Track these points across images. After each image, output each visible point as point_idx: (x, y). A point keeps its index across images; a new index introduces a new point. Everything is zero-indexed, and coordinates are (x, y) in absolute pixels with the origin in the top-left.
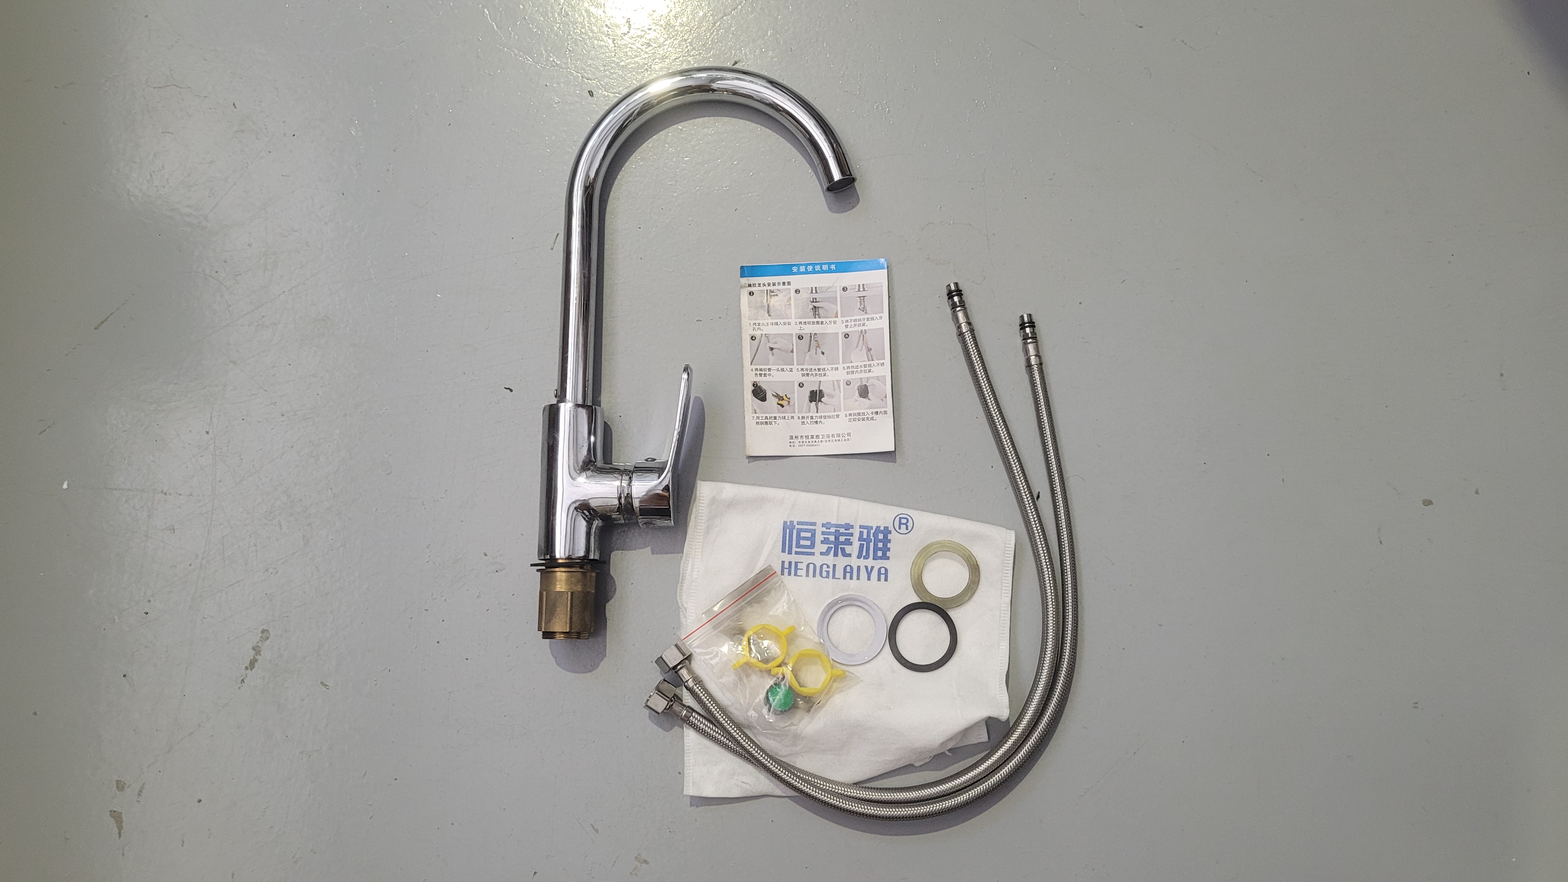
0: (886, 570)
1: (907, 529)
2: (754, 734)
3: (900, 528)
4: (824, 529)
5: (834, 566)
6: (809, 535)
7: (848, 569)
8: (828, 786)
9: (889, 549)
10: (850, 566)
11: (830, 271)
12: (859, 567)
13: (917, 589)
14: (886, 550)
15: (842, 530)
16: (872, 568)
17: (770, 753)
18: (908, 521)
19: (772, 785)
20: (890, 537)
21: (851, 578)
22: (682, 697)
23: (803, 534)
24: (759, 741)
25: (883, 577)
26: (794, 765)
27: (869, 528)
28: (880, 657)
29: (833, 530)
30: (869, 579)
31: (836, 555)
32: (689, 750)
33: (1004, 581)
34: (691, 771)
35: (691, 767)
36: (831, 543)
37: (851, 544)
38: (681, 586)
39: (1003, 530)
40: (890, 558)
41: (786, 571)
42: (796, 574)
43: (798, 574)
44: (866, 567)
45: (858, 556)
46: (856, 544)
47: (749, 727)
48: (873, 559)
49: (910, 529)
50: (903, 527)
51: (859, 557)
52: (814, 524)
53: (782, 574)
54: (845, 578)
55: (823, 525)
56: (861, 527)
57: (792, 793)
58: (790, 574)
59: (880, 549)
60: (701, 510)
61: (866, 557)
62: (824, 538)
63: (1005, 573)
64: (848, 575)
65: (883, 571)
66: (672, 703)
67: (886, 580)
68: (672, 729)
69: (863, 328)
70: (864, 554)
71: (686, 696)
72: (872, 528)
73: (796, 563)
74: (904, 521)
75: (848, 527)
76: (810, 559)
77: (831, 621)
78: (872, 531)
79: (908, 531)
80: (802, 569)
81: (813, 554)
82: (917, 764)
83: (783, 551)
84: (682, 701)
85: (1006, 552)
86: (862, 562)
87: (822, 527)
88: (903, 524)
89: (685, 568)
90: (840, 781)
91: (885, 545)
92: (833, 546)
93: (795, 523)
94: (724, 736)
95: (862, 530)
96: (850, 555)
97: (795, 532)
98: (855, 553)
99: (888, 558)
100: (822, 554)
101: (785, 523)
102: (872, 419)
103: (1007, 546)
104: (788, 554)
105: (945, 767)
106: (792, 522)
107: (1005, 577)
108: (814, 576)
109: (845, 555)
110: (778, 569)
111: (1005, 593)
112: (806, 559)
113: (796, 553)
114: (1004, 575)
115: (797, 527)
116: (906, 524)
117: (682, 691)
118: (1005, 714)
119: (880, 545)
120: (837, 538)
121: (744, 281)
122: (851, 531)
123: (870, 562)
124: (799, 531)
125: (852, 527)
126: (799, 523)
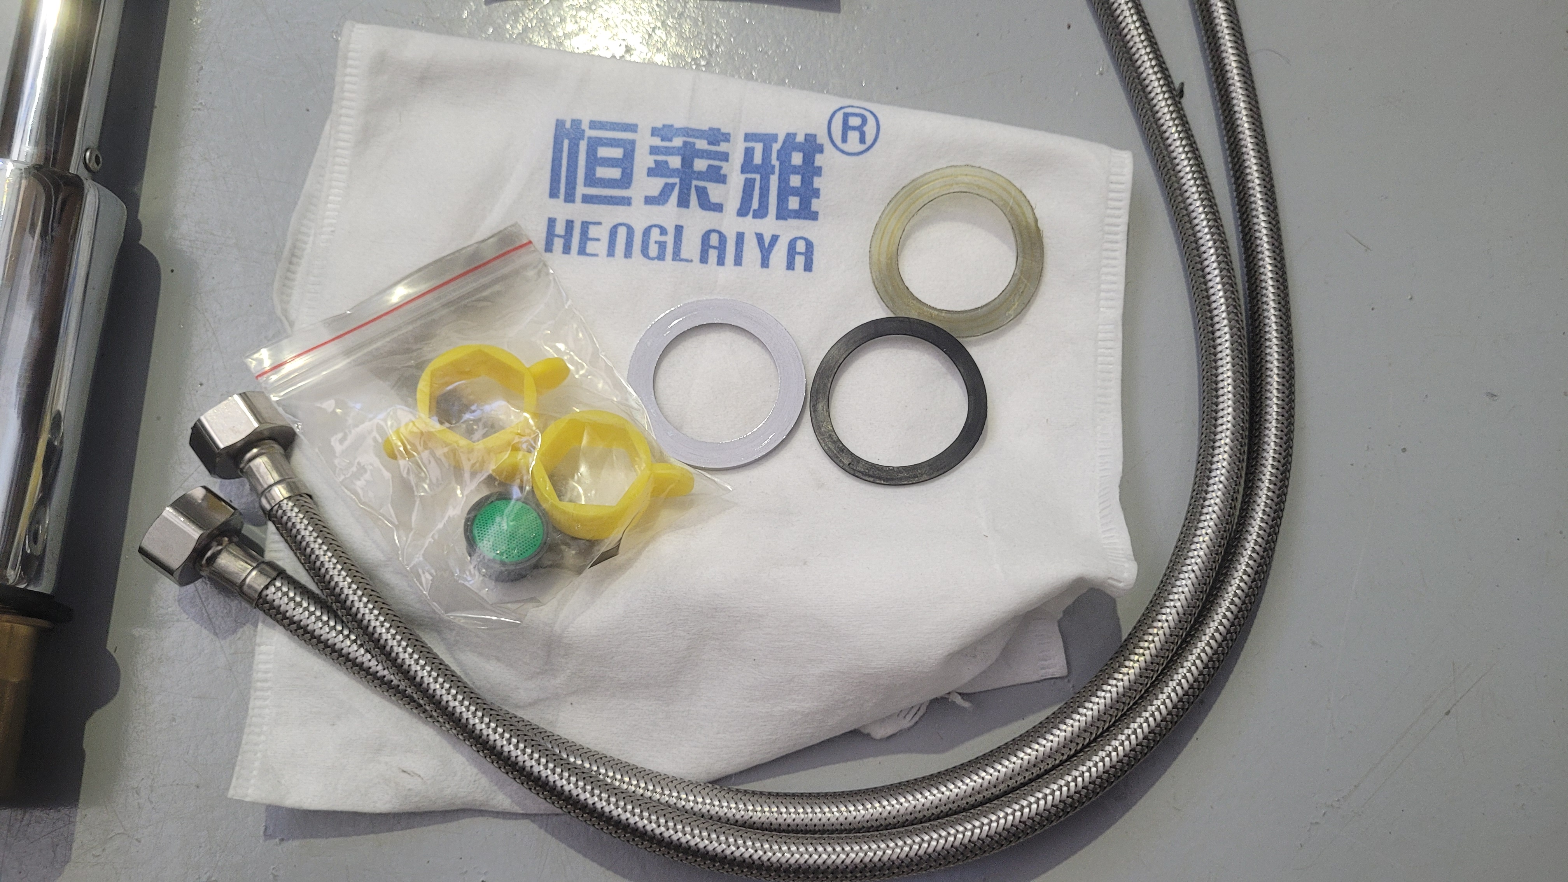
0: (809, 245)
1: (862, 140)
2: (450, 648)
3: (844, 140)
4: (657, 142)
5: (679, 229)
6: (617, 153)
7: (714, 239)
8: (630, 784)
9: (816, 193)
10: (719, 233)
12: (740, 237)
13: (886, 291)
14: (808, 193)
15: (701, 144)
16: (775, 239)
18: (864, 121)
19: (484, 781)
20: (819, 160)
21: (721, 262)
23: (604, 152)
24: (460, 664)
25: (800, 261)
26: (549, 728)
27: (767, 140)
28: (786, 454)
29: (678, 142)
30: (765, 263)
31: (683, 202)
32: (266, 681)
33: (1105, 270)
36: (672, 173)
37: (721, 179)
39: (1104, 149)
40: (820, 216)
41: (558, 243)
42: (582, 251)
43: (588, 251)
44: (760, 237)
45: (739, 210)
46: (736, 179)
47: (437, 625)
48: (777, 219)
49: (869, 139)
50: (853, 136)
51: (743, 212)
52: (632, 128)
53: (549, 248)
54: (704, 259)
55: (655, 132)
56: (748, 137)
57: (538, 804)
58: (567, 249)
59: (795, 192)
60: (349, 83)
61: (761, 213)
62: (655, 161)
63: (1106, 250)
64: (713, 254)
65: (801, 246)
66: (220, 548)
67: (808, 267)
68: (234, 631)
70: (755, 205)
72: (774, 138)
73: (585, 225)
74: (855, 122)
75: (716, 136)
76: (619, 214)
77: (665, 364)
78: (776, 147)
79: (863, 147)
80: (598, 240)
81: (626, 202)
83: (554, 194)
85: (1112, 195)
86: (750, 226)
87: (652, 135)
88: (854, 128)
89: (303, 229)
90: (671, 774)
91: (807, 181)
92: (677, 180)
93: (585, 126)
95: (751, 144)
96: (718, 208)
97: (583, 146)
98: (733, 202)
99: (814, 216)
100: (649, 200)
101: (560, 124)
103: (1113, 178)
104: (566, 201)
106: (576, 123)
107: (1108, 258)
108: (628, 254)
109: (706, 204)
110: (537, 233)
111: (1106, 299)
112: (609, 215)
113: (587, 199)
114: (1105, 254)
115: (590, 133)
116: (860, 129)
119: (795, 181)
120: (687, 163)
122: (723, 147)
123: (769, 225)
124: (594, 144)
125: (726, 138)
126: (594, 125)
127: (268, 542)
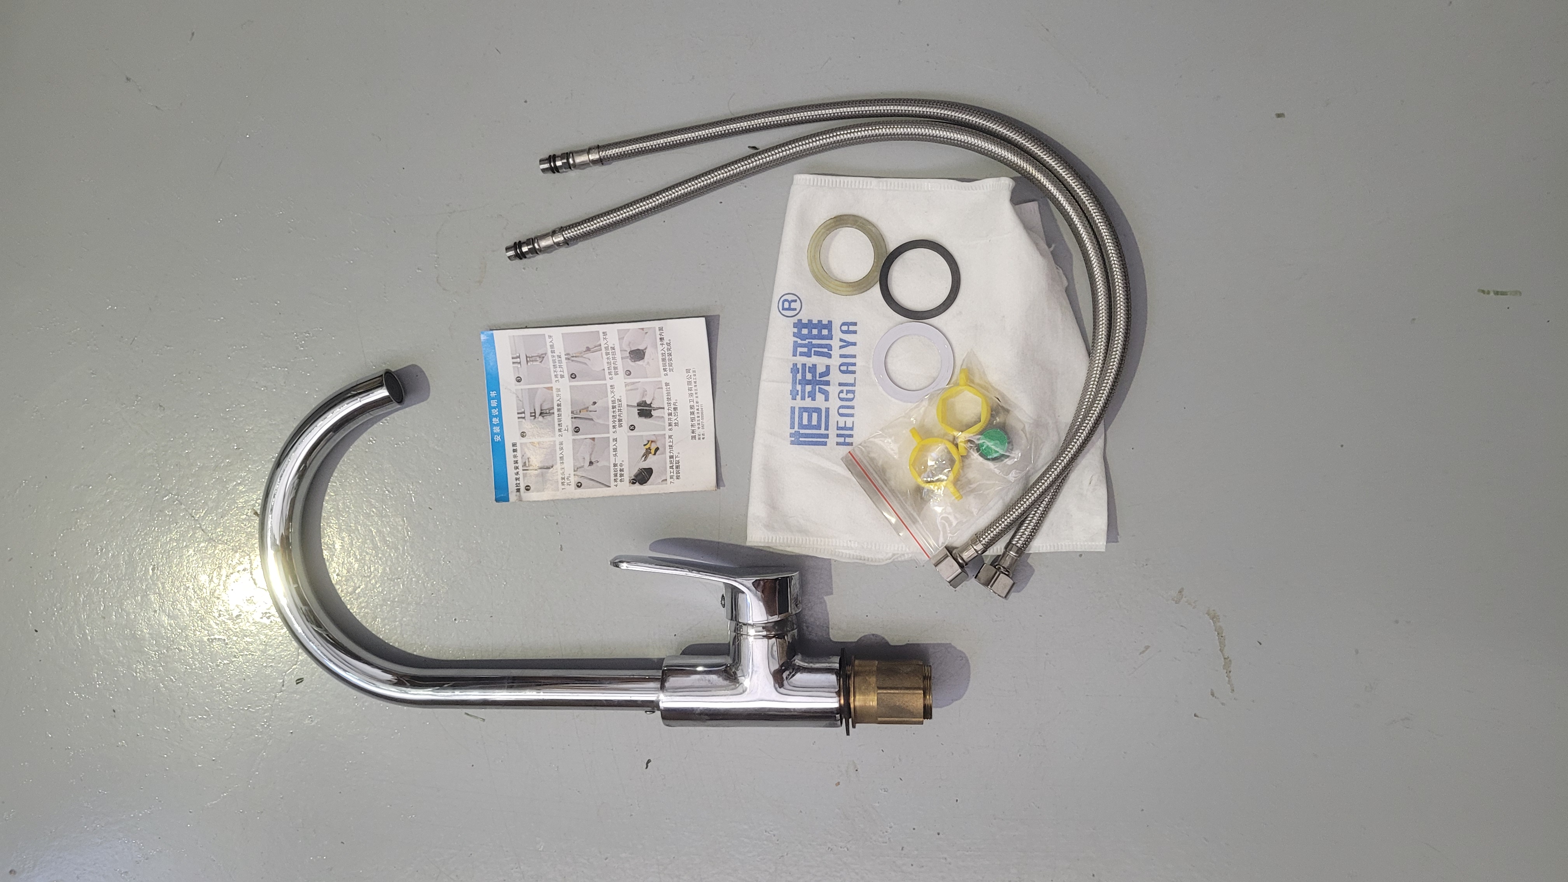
0: (844, 324)
1: (795, 301)
2: (1036, 471)
3: (795, 309)
4: (799, 397)
5: (840, 384)
6: (805, 415)
7: (844, 368)
8: (1093, 387)
9: (820, 322)
10: (840, 366)
11: (498, 398)
12: (841, 356)
13: (864, 287)
14: (820, 325)
15: (799, 376)
16: (841, 340)
17: (1056, 453)
18: (786, 300)
19: (1093, 450)
20: (805, 321)
21: (854, 364)
22: (994, 556)
23: (805, 422)
24: (1043, 466)
25: (852, 328)
26: (1069, 426)
27: (796, 346)
28: (944, 330)
29: (799, 387)
30: (854, 344)
31: (827, 383)
32: (1054, 546)
33: (853, 186)
34: (1078, 543)
35: (1074, 543)
36: (814, 389)
37: (815, 366)
38: (868, 560)
39: (793, 188)
40: (830, 319)
41: (848, 440)
42: (851, 429)
43: (851, 426)
44: (841, 347)
45: (828, 357)
46: (814, 359)
47: (1027, 477)
48: (832, 339)
49: (795, 298)
50: (793, 305)
52: (793, 409)
53: (851, 444)
54: (854, 372)
55: (794, 399)
56: (794, 355)
57: (1101, 427)
58: (851, 436)
59: (820, 332)
60: (780, 540)
61: (829, 347)
62: (808, 397)
63: (844, 186)
64: (851, 368)
65: (845, 328)
66: (1002, 568)
67: (855, 324)
68: (1031, 566)
69: (563, 357)
70: (826, 350)
71: (993, 551)
72: (795, 342)
73: (839, 428)
74: (786, 305)
75: (795, 370)
76: (833, 413)
77: (903, 387)
78: (799, 341)
79: (798, 300)
80: (845, 422)
81: (827, 410)
82: (1066, 283)
83: (825, 444)
84: (999, 556)
85: (819, 184)
86: (836, 352)
87: (796, 400)
88: (790, 305)
89: (848, 556)
90: (1087, 372)
91: (815, 326)
92: (817, 386)
93: (793, 431)
94: (1038, 506)
95: (798, 353)
96: (828, 367)
97: (802, 431)
98: (825, 361)
99: (830, 322)
100: (827, 400)
101: (792, 443)
102: (669, 344)
103: (812, 184)
104: (828, 438)
105: (1068, 250)
106: (791, 435)
107: (848, 185)
108: (852, 407)
109: (827, 372)
110: (845, 450)
111: (867, 186)
112: (834, 418)
113: (827, 428)
114: (846, 186)
115: (796, 428)
116: (790, 302)
117: (988, 556)
118: (1007, 182)
119: (815, 332)
120: (809, 382)
121: (513, 497)
122: (799, 366)
123: (835, 343)
124: (802, 426)
125: (795, 365)
126: (792, 427)
127: (994, 554)
